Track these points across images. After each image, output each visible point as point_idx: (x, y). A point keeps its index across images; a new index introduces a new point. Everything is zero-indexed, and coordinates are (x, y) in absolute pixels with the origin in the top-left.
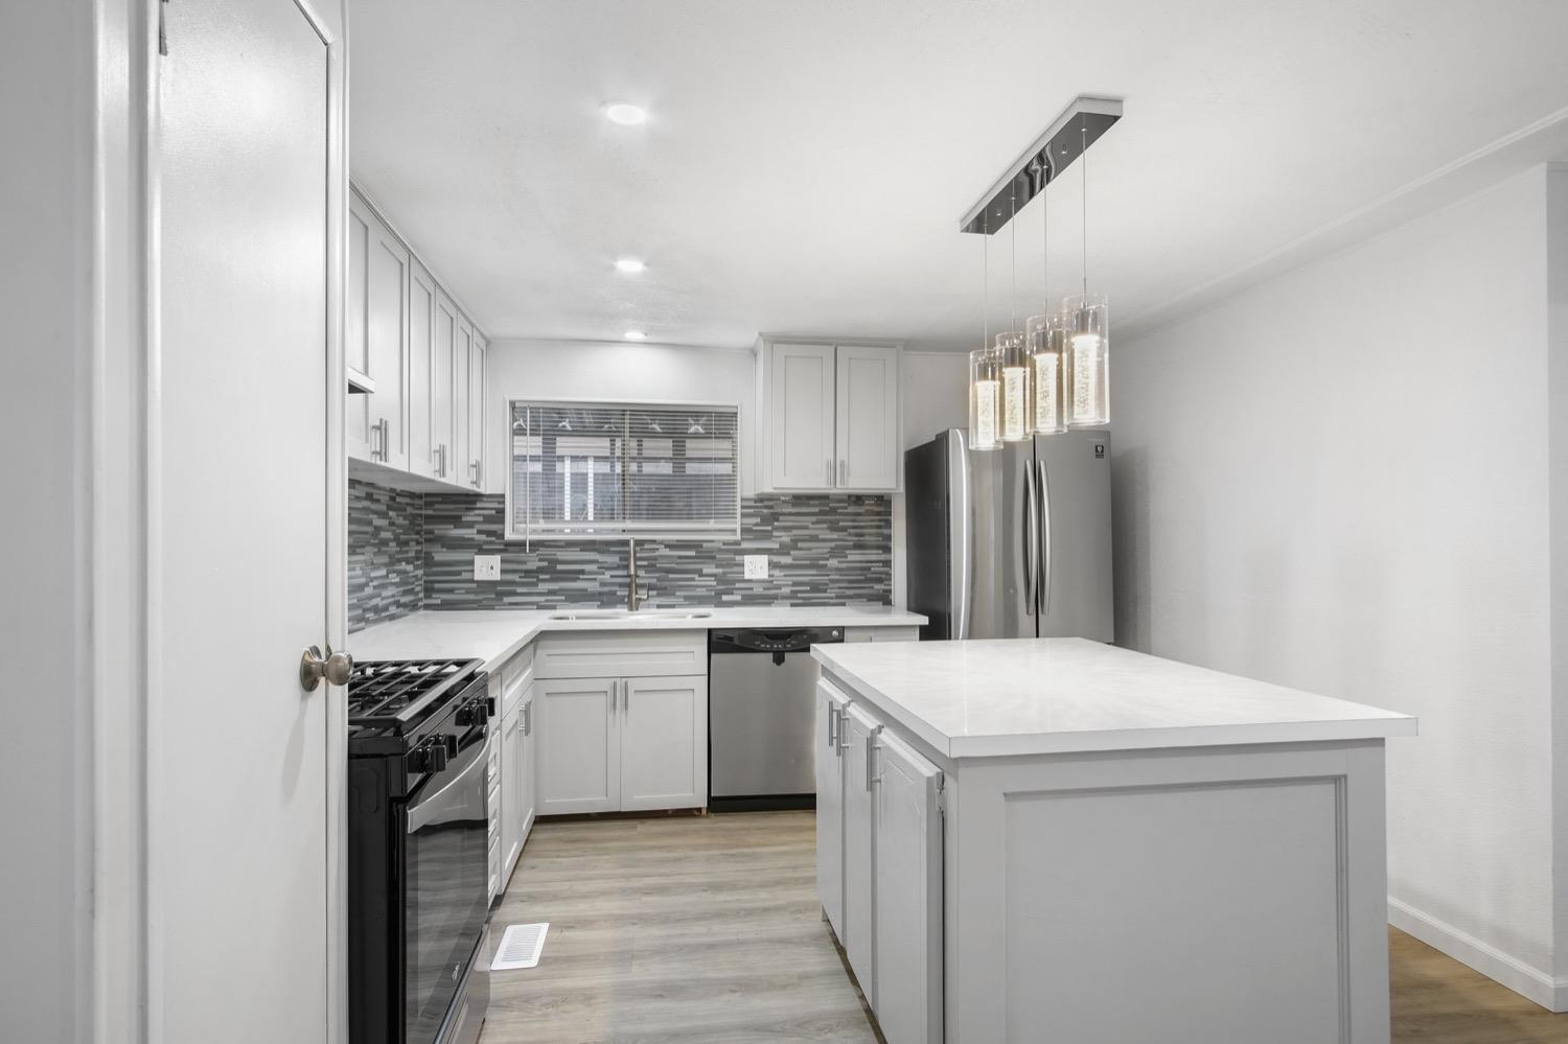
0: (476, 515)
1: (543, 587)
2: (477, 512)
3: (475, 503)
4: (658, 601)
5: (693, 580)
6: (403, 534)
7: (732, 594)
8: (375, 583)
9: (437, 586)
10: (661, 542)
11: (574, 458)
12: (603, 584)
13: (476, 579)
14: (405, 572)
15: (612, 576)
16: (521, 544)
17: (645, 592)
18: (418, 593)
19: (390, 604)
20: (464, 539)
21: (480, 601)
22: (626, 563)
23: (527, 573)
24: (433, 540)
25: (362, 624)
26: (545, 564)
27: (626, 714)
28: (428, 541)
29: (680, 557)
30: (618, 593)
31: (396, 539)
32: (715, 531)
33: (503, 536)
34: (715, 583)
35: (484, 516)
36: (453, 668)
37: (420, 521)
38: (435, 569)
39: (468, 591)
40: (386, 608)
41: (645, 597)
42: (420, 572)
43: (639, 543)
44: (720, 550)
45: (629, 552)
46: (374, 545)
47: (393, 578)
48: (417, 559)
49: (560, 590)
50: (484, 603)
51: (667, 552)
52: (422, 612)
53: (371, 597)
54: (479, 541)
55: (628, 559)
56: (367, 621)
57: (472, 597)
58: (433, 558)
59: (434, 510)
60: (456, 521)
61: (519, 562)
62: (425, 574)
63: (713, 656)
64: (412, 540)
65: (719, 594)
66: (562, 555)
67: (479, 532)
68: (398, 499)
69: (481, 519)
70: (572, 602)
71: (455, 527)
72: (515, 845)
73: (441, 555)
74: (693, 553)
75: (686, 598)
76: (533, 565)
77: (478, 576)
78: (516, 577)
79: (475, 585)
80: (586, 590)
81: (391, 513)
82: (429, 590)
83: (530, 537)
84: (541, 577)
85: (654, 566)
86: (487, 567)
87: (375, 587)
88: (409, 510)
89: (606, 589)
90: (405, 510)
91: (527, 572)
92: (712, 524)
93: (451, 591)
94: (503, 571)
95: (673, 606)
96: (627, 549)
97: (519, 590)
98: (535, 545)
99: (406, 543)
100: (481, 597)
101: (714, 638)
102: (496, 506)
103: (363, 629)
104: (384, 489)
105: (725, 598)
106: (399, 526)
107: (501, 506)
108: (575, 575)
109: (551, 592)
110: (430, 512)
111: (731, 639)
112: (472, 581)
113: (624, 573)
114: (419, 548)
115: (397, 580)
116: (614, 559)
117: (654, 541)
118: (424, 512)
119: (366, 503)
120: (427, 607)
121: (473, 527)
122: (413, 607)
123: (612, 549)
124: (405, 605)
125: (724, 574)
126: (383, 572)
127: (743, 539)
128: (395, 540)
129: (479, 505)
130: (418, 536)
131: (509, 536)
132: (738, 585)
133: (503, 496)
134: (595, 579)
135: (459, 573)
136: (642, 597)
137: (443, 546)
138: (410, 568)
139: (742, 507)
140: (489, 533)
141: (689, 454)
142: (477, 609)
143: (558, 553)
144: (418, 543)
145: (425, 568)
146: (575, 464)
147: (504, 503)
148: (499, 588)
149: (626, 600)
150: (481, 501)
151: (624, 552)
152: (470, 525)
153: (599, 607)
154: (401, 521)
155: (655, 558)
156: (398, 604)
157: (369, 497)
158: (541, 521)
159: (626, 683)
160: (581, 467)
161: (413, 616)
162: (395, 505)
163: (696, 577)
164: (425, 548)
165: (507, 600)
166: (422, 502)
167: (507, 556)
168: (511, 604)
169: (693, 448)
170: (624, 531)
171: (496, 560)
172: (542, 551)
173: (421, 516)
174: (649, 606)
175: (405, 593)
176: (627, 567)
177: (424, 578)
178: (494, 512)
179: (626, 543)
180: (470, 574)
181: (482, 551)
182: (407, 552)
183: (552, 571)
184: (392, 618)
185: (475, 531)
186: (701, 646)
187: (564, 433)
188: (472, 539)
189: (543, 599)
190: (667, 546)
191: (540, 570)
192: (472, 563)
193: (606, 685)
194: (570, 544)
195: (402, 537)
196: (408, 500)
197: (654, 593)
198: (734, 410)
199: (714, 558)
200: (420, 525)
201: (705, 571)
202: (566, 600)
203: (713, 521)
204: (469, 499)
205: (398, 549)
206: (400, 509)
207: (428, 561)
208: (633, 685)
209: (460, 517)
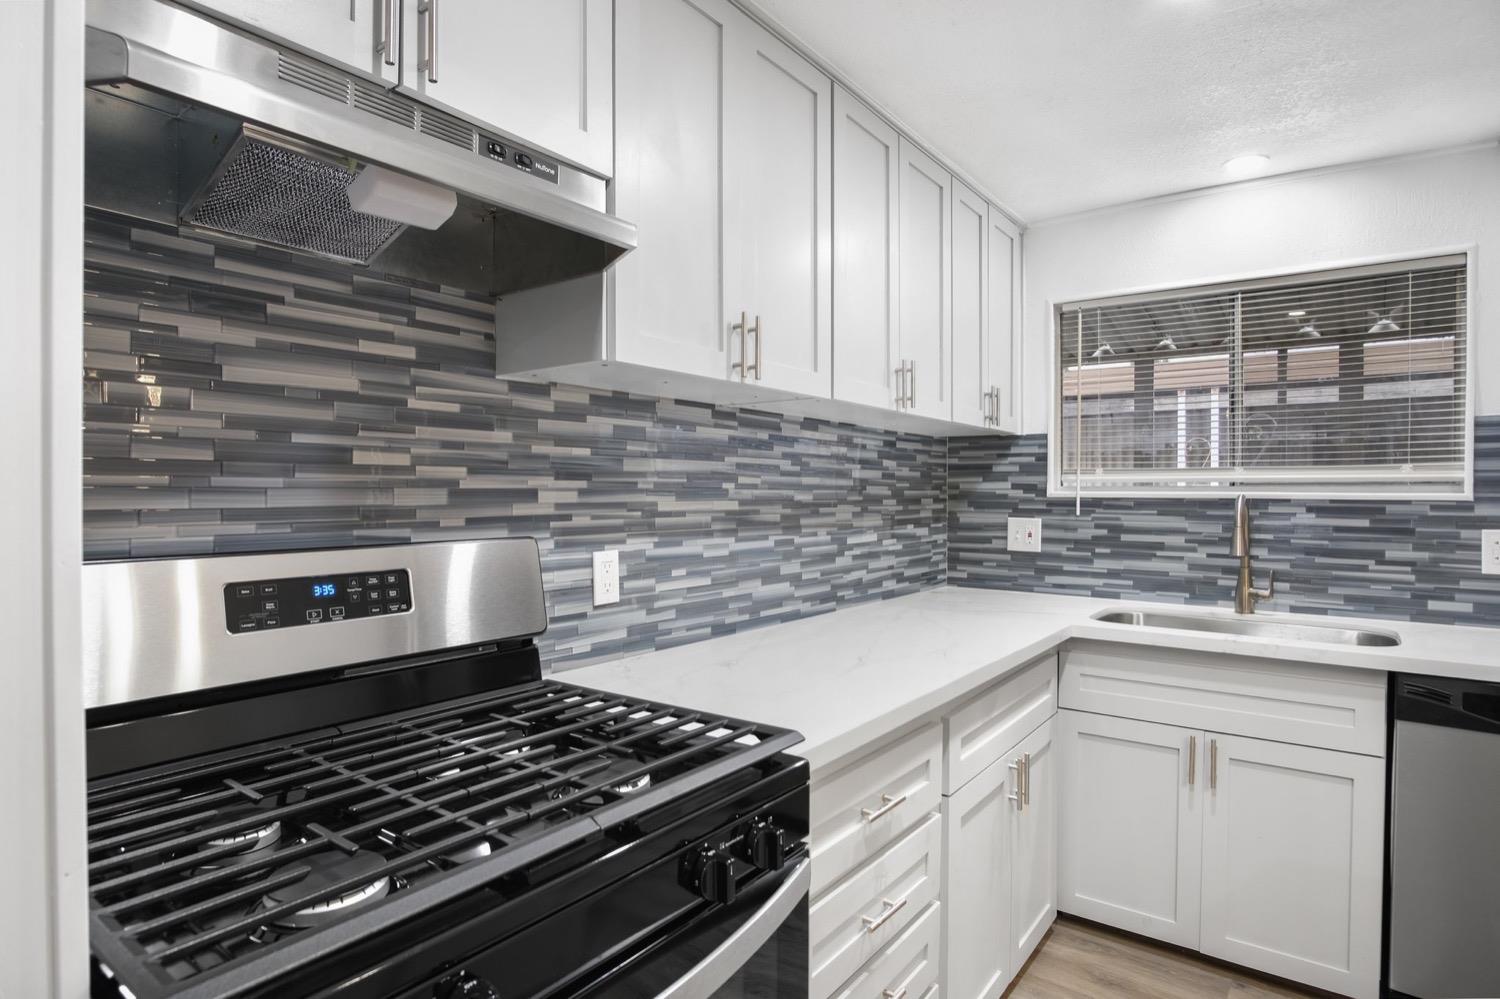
0: (1011, 464)
1: (1101, 565)
2: (1010, 459)
3: (1008, 447)
4: (1292, 600)
5: (1364, 568)
6: (909, 489)
7: (1452, 599)
8: (857, 552)
9: (962, 555)
10: (1299, 503)
11: (1193, 392)
12: (1192, 567)
13: (1009, 549)
14: (913, 537)
15: (1209, 555)
16: (1068, 504)
17: (1266, 583)
18: (937, 563)
19: (886, 578)
20: (993, 495)
21: (1015, 578)
22: (1229, 535)
23: (1078, 544)
24: (960, 496)
25: (832, 604)
26: (1104, 532)
27: (1214, 794)
28: (953, 497)
29: (1338, 529)
30: (1221, 582)
31: (897, 495)
32: (1415, 483)
33: (1044, 491)
34: (1412, 578)
35: (1022, 465)
36: (750, 740)
37: (940, 472)
38: (960, 534)
39: (1001, 565)
40: (878, 583)
41: (1267, 593)
42: (941, 538)
43: (1251, 503)
44: (1424, 520)
45: (1234, 518)
46: (855, 503)
47: (891, 544)
48: (937, 520)
49: (1124, 571)
50: (1020, 581)
51: (1311, 519)
52: (945, 588)
53: (847, 570)
54: (1014, 498)
55: (1232, 529)
56: (841, 601)
57: (1004, 572)
58: (958, 519)
59: (960, 458)
60: (985, 471)
61: (1066, 529)
62: (950, 540)
63: (1401, 726)
64: (927, 497)
65: (1421, 597)
66: (1128, 520)
67: (1015, 486)
68: (900, 445)
69: (1017, 469)
70: (1144, 590)
71: (984, 480)
72: (997, 974)
73: (969, 516)
74: (1365, 523)
75: (1349, 599)
76: (1087, 533)
77: (1012, 546)
78: (1062, 550)
79: (1008, 557)
80: (1166, 574)
81: (886, 463)
82: (954, 561)
83: (1080, 494)
84: (1097, 550)
85: (1287, 541)
86: (1025, 534)
87: (855, 557)
88: (921, 458)
89: (1200, 575)
90: (914, 459)
91: (1076, 542)
92: (1406, 471)
93: (979, 563)
94: (1045, 540)
95: (1323, 611)
96: (1231, 513)
97: (1067, 567)
98: (1090, 505)
99: (917, 501)
100: (1015, 573)
101: (1403, 691)
102: (1036, 450)
103: (834, 610)
104: (874, 432)
105: (1433, 605)
106: (901, 479)
107: (1042, 451)
108: (1149, 550)
109: (1113, 574)
110: (955, 461)
111: (1445, 698)
112: (1004, 551)
113: (1226, 551)
114: (940, 506)
115: (899, 547)
116: (1215, 529)
117: (1286, 502)
118: (949, 461)
119: (843, 450)
120: (951, 581)
121: (1006, 480)
122: (930, 579)
123: (1209, 512)
124: (912, 579)
125: (1435, 562)
126: (872, 537)
127: (1477, 499)
128: (893, 496)
129: (1014, 450)
130: (938, 492)
131: (1053, 490)
132: (1463, 585)
133: (1045, 437)
134: (1181, 558)
135: (988, 540)
136: (1261, 592)
137: (970, 506)
138: (923, 531)
139: (1477, 439)
140: (1028, 488)
141: (1368, 371)
142: (1009, 589)
143: (1123, 517)
144: (937, 500)
145: (949, 531)
146: (1193, 399)
147: (1045, 446)
148: (1039, 563)
149: (1233, 594)
150: (1017, 445)
151: (1227, 518)
152: (1003, 477)
153: (1187, 601)
154: (905, 472)
155: (1293, 529)
156: (900, 578)
157: (848, 443)
158: (1099, 470)
159: (1213, 742)
160: (1200, 401)
161: (925, 594)
162: (893, 451)
163: (1371, 564)
164: (949, 506)
165: (1050, 579)
166: (945, 449)
167: (1052, 519)
168: (1056, 586)
169: (1377, 354)
170: (1233, 484)
171: (1035, 524)
172: (1100, 513)
173: (944, 466)
174: (1275, 608)
175: (913, 564)
176: (1230, 542)
177: (948, 544)
178: (1033, 459)
179: (1230, 503)
180: (1002, 541)
181: (1017, 512)
182: (918, 512)
183: (1113, 540)
184: (889, 595)
185: (1008, 485)
186: (1373, 705)
187: (1166, 353)
188: (1005, 496)
189: (1101, 582)
190: (1310, 510)
191: (1097, 541)
192: (1004, 527)
193: (1178, 739)
194: (1141, 504)
195: (906, 493)
196: (919, 447)
197: (1286, 586)
198: (1459, 261)
199: (1411, 532)
200: (944, 478)
201: (1389, 555)
202: (1134, 587)
203: (1409, 466)
204: (1001, 443)
205: (901, 508)
206: (903, 457)
207: (953, 525)
208: (1227, 748)
209: (990, 467)
